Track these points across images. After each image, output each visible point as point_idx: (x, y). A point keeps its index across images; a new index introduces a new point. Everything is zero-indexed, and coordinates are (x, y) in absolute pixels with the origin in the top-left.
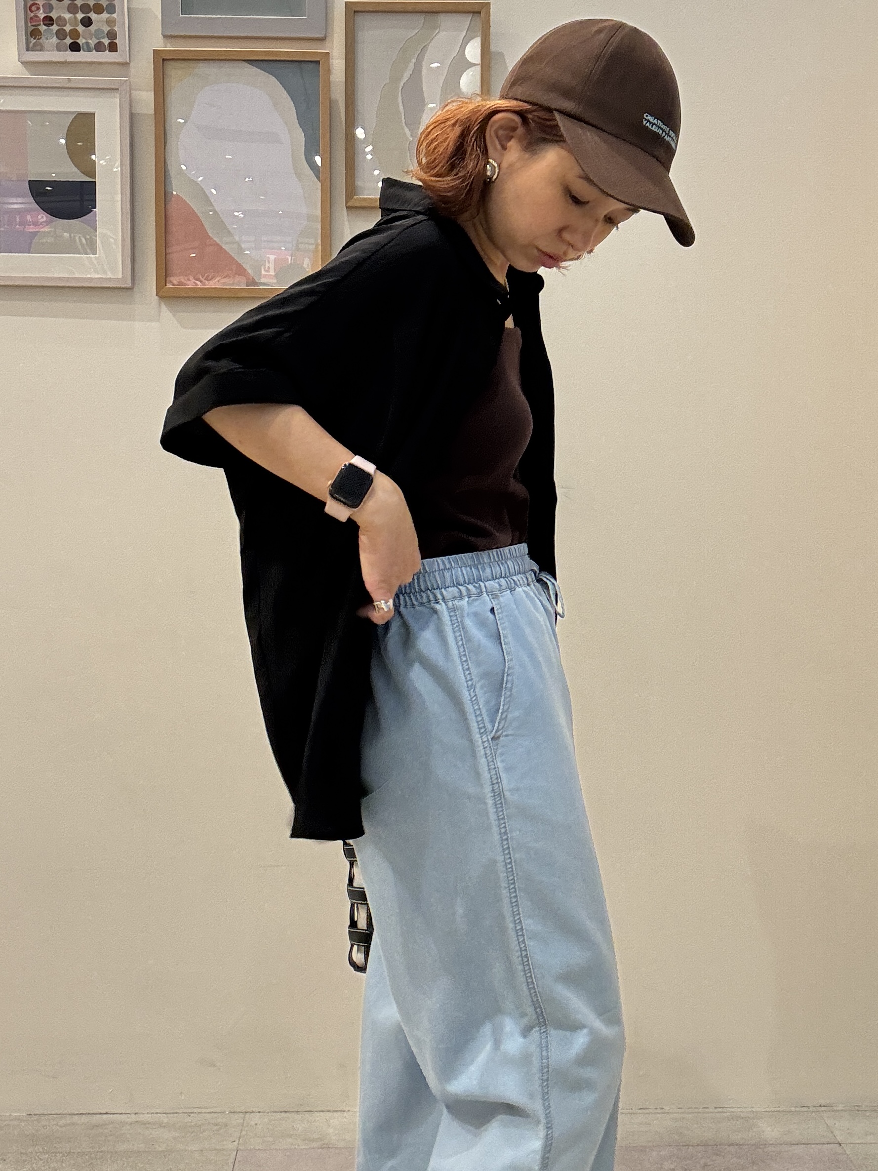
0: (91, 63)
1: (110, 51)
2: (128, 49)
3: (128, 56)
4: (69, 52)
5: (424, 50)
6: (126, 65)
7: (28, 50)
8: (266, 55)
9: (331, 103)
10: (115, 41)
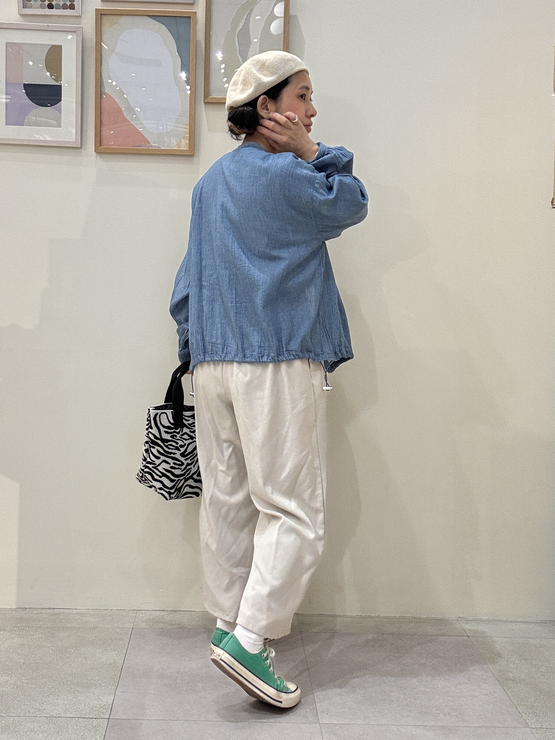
0: (59, 16)
1: (70, 9)
2: (81, 8)
3: (81, 13)
4: (47, 9)
5: (251, 11)
6: (79, 17)
7: (23, 8)
8: (160, 13)
9: (197, 43)
10: (74, 3)
